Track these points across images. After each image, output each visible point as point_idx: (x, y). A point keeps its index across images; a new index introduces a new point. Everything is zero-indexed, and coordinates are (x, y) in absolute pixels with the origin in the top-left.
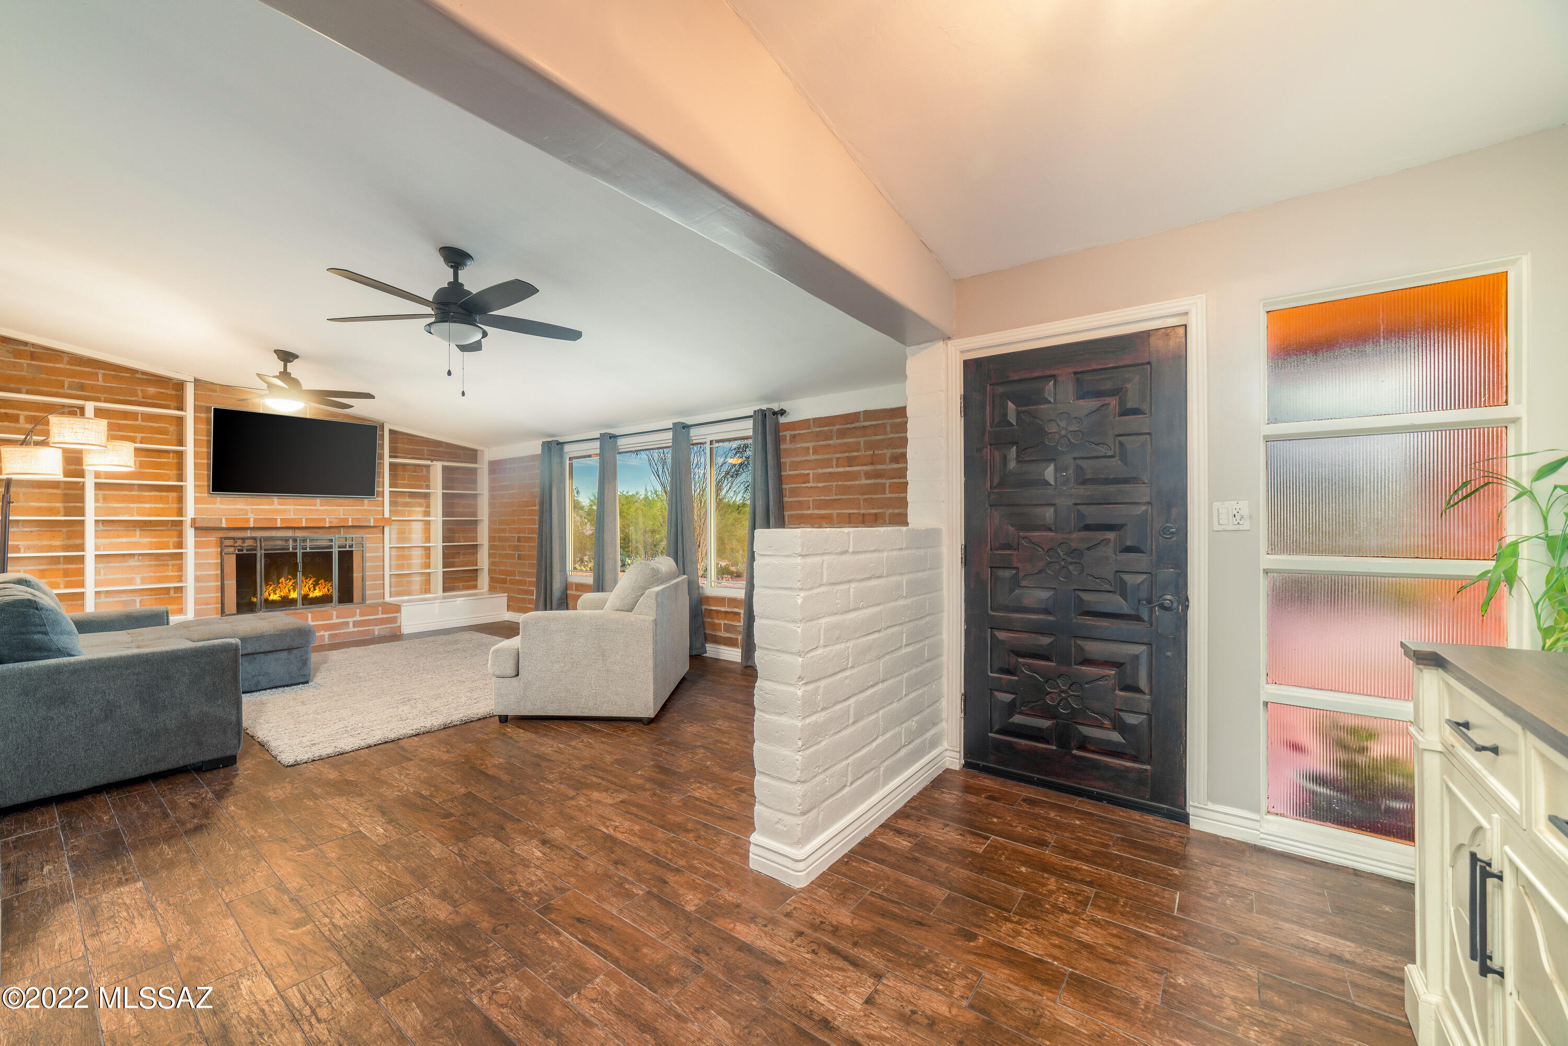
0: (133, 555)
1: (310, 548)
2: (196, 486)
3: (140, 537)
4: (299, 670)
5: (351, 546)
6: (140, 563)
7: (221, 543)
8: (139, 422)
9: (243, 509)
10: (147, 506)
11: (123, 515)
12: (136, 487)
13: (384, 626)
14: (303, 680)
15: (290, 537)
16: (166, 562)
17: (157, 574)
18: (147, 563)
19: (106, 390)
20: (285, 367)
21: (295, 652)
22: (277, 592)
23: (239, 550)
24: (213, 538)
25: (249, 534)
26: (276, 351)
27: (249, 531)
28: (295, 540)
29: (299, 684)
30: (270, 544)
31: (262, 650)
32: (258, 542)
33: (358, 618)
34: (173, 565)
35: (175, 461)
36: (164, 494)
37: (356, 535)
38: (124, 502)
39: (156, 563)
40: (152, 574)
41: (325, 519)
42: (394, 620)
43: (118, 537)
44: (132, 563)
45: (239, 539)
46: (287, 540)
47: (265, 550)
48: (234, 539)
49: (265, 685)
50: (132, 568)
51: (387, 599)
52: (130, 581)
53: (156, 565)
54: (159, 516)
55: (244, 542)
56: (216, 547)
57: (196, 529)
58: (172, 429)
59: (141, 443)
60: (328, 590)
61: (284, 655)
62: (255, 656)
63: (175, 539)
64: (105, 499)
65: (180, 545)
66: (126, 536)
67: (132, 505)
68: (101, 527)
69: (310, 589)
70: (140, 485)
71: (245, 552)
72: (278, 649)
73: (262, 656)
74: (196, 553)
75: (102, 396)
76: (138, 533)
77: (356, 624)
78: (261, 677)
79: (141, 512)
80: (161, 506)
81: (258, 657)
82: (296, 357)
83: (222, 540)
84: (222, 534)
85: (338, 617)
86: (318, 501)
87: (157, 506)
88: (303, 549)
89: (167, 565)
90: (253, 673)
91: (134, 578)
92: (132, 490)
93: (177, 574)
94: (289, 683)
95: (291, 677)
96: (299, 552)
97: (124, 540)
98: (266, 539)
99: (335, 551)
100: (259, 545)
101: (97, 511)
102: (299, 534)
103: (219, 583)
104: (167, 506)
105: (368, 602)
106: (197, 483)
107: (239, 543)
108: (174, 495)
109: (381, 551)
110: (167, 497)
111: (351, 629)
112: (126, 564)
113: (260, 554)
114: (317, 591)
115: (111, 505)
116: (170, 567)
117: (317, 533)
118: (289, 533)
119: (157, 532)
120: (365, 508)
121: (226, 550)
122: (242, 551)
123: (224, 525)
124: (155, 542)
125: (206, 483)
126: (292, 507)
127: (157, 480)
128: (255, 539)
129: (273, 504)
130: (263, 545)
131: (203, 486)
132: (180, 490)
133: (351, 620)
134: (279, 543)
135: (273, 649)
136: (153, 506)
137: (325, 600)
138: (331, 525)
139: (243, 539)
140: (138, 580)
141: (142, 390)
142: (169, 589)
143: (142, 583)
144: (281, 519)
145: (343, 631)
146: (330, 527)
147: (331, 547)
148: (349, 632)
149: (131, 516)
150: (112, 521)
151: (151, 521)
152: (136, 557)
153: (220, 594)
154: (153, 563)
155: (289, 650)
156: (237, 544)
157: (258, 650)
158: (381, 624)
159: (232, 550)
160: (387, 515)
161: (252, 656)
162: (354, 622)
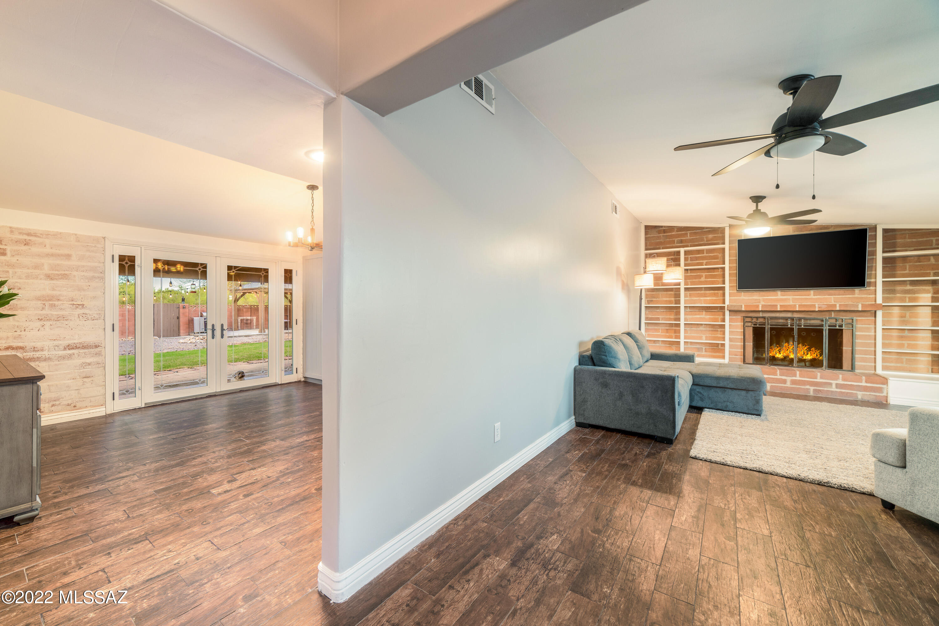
0: (702, 324)
1: (804, 326)
2: (730, 287)
3: (705, 315)
4: (754, 405)
5: (841, 326)
6: (705, 329)
7: (744, 320)
8: (705, 254)
9: (757, 299)
10: (708, 298)
11: (698, 303)
12: (703, 289)
13: (868, 393)
14: (756, 413)
15: (789, 318)
16: (717, 329)
17: (713, 335)
18: (708, 329)
19: (691, 241)
20: (757, 206)
21: (751, 393)
22: (782, 352)
23: (754, 325)
24: (739, 317)
25: (761, 315)
26: (751, 198)
27: (761, 313)
28: (792, 319)
29: (754, 415)
30: (774, 322)
31: (729, 387)
32: (767, 320)
33: (840, 382)
34: (721, 331)
35: (722, 273)
36: (716, 292)
37: (846, 317)
38: (698, 296)
39: (712, 329)
40: (710, 335)
41: (815, 305)
42: (880, 390)
43: (696, 315)
44: (702, 328)
45: (754, 318)
46: (786, 319)
47: (771, 325)
48: (751, 317)
49: (731, 409)
50: (702, 331)
51: (879, 371)
52: (701, 338)
53: (712, 331)
54: (714, 304)
55: (757, 320)
56: (741, 322)
57: (730, 311)
58: (720, 255)
59: (706, 265)
60: (817, 356)
61: (743, 393)
62: (726, 389)
63: (722, 317)
64: (691, 295)
65: (724, 320)
66: (699, 315)
67: (701, 298)
68: (688, 310)
69: (804, 354)
70: (705, 288)
71: (758, 326)
72: (739, 388)
73: (730, 390)
74: (730, 325)
75: (689, 244)
76: (704, 313)
77: (837, 386)
78: (729, 403)
79: (705, 302)
80: (715, 298)
81: (728, 390)
82: (764, 197)
83: (745, 317)
84: (744, 314)
85: (821, 378)
86: (812, 292)
87: (713, 298)
88: (798, 326)
89: (718, 331)
90: (724, 400)
91: (702, 337)
92: (702, 290)
93: (722, 336)
94: (747, 412)
95: (748, 409)
96: (795, 328)
97: (698, 316)
98: (772, 318)
99: (826, 329)
100: (767, 322)
101: (686, 302)
102: (796, 315)
103: (743, 344)
104: (717, 298)
105: (857, 371)
106: (731, 285)
107: (754, 320)
108: (721, 292)
109: (873, 331)
110: (718, 293)
111: (834, 389)
112: (699, 329)
113: (767, 327)
114: (809, 355)
115: (693, 298)
116: (719, 332)
117: (811, 315)
118: (789, 315)
119: (713, 313)
120: (856, 296)
121: (746, 324)
122: (756, 325)
123: (743, 309)
124: (712, 318)
125: (735, 285)
126: (790, 297)
127: (713, 284)
128: (764, 318)
129: (777, 295)
130: (769, 322)
131: (734, 286)
132: (723, 289)
133: (834, 382)
134: (781, 321)
135: (735, 388)
136: (711, 298)
137: (815, 364)
138: (820, 309)
139: (757, 318)
140: (704, 338)
141: (706, 237)
142: (718, 344)
143: (706, 340)
144: (780, 305)
145: (826, 389)
146: (819, 311)
147: (822, 326)
148: (832, 391)
149: (701, 304)
150: (693, 307)
151: (710, 307)
152: (703, 325)
153: (743, 350)
154: (711, 329)
155: (747, 390)
156: (753, 321)
157: (726, 386)
158: (864, 391)
159: (750, 324)
160: (879, 300)
161: (723, 389)
162: (836, 384)
